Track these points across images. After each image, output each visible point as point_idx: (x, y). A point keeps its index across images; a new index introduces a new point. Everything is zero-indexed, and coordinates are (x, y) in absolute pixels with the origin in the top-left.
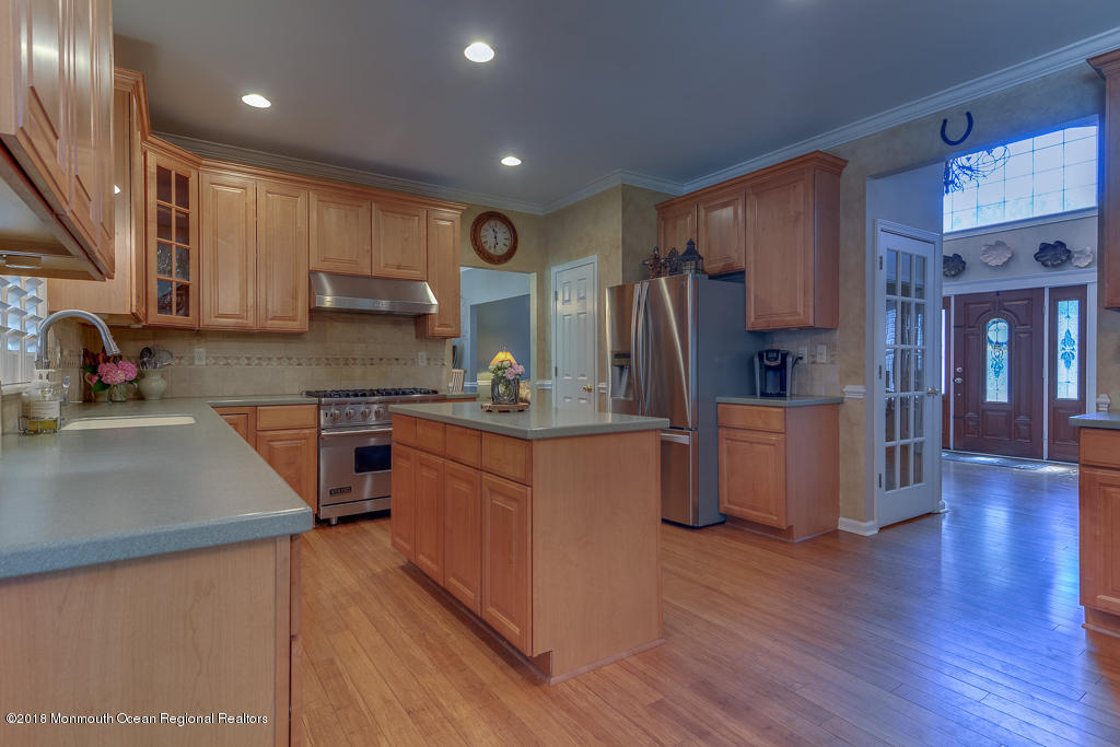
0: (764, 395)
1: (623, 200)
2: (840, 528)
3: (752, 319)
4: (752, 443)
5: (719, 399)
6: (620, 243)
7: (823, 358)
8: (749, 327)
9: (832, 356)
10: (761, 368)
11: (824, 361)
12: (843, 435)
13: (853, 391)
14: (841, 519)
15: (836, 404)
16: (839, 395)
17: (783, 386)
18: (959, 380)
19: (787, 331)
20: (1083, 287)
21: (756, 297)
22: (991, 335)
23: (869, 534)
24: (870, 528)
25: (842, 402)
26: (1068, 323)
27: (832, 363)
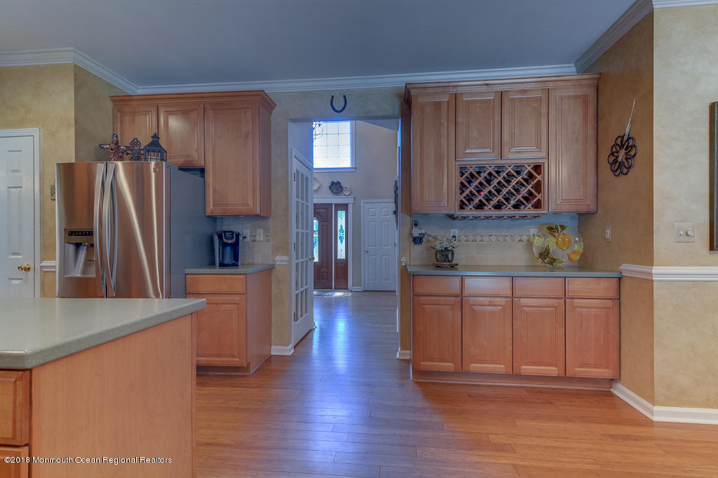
0: (222, 265)
1: (76, 80)
2: (272, 353)
3: (211, 207)
4: (217, 304)
5: (187, 271)
6: (73, 122)
7: (260, 237)
8: (208, 212)
9: (267, 236)
10: (220, 244)
11: (262, 240)
12: (274, 290)
13: (280, 259)
14: (273, 347)
15: (270, 270)
16: (271, 262)
17: (236, 257)
19: (236, 217)
20: (347, 205)
21: (214, 189)
23: (290, 354)
24: (290, 350)
25: (274, 268)
26: (341, 222)
27: (267, 241)
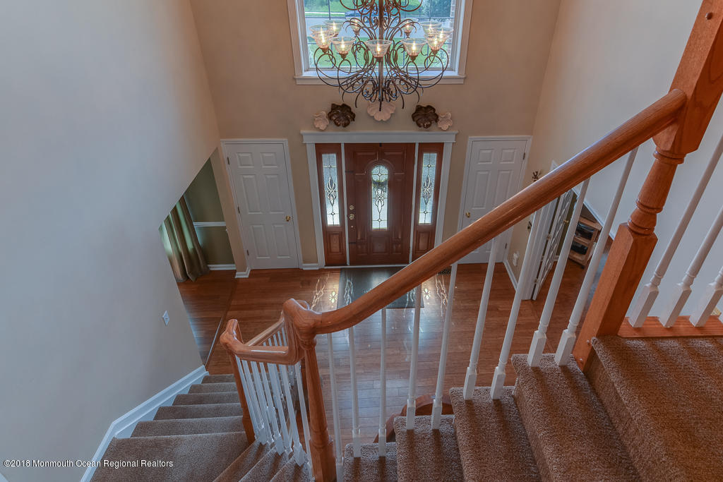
18: (352, 217)
20: (441, 145)
22: (375, 178)
